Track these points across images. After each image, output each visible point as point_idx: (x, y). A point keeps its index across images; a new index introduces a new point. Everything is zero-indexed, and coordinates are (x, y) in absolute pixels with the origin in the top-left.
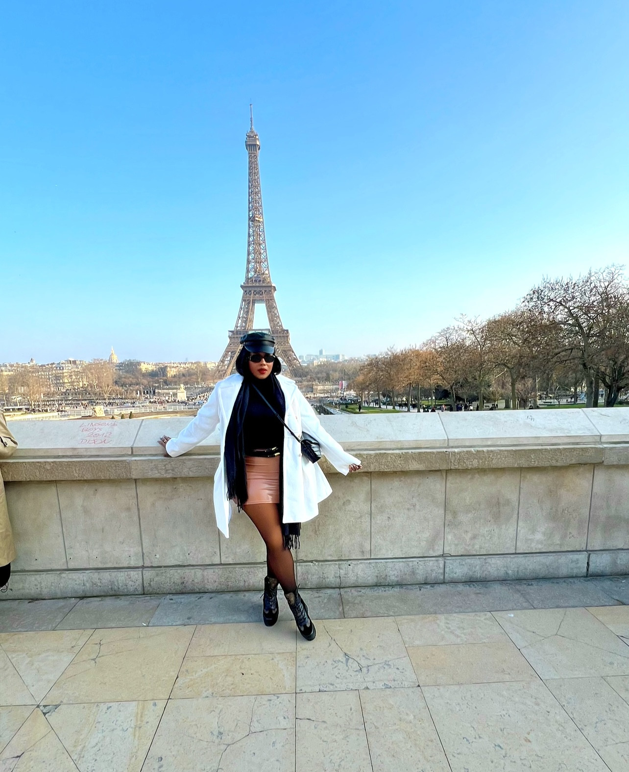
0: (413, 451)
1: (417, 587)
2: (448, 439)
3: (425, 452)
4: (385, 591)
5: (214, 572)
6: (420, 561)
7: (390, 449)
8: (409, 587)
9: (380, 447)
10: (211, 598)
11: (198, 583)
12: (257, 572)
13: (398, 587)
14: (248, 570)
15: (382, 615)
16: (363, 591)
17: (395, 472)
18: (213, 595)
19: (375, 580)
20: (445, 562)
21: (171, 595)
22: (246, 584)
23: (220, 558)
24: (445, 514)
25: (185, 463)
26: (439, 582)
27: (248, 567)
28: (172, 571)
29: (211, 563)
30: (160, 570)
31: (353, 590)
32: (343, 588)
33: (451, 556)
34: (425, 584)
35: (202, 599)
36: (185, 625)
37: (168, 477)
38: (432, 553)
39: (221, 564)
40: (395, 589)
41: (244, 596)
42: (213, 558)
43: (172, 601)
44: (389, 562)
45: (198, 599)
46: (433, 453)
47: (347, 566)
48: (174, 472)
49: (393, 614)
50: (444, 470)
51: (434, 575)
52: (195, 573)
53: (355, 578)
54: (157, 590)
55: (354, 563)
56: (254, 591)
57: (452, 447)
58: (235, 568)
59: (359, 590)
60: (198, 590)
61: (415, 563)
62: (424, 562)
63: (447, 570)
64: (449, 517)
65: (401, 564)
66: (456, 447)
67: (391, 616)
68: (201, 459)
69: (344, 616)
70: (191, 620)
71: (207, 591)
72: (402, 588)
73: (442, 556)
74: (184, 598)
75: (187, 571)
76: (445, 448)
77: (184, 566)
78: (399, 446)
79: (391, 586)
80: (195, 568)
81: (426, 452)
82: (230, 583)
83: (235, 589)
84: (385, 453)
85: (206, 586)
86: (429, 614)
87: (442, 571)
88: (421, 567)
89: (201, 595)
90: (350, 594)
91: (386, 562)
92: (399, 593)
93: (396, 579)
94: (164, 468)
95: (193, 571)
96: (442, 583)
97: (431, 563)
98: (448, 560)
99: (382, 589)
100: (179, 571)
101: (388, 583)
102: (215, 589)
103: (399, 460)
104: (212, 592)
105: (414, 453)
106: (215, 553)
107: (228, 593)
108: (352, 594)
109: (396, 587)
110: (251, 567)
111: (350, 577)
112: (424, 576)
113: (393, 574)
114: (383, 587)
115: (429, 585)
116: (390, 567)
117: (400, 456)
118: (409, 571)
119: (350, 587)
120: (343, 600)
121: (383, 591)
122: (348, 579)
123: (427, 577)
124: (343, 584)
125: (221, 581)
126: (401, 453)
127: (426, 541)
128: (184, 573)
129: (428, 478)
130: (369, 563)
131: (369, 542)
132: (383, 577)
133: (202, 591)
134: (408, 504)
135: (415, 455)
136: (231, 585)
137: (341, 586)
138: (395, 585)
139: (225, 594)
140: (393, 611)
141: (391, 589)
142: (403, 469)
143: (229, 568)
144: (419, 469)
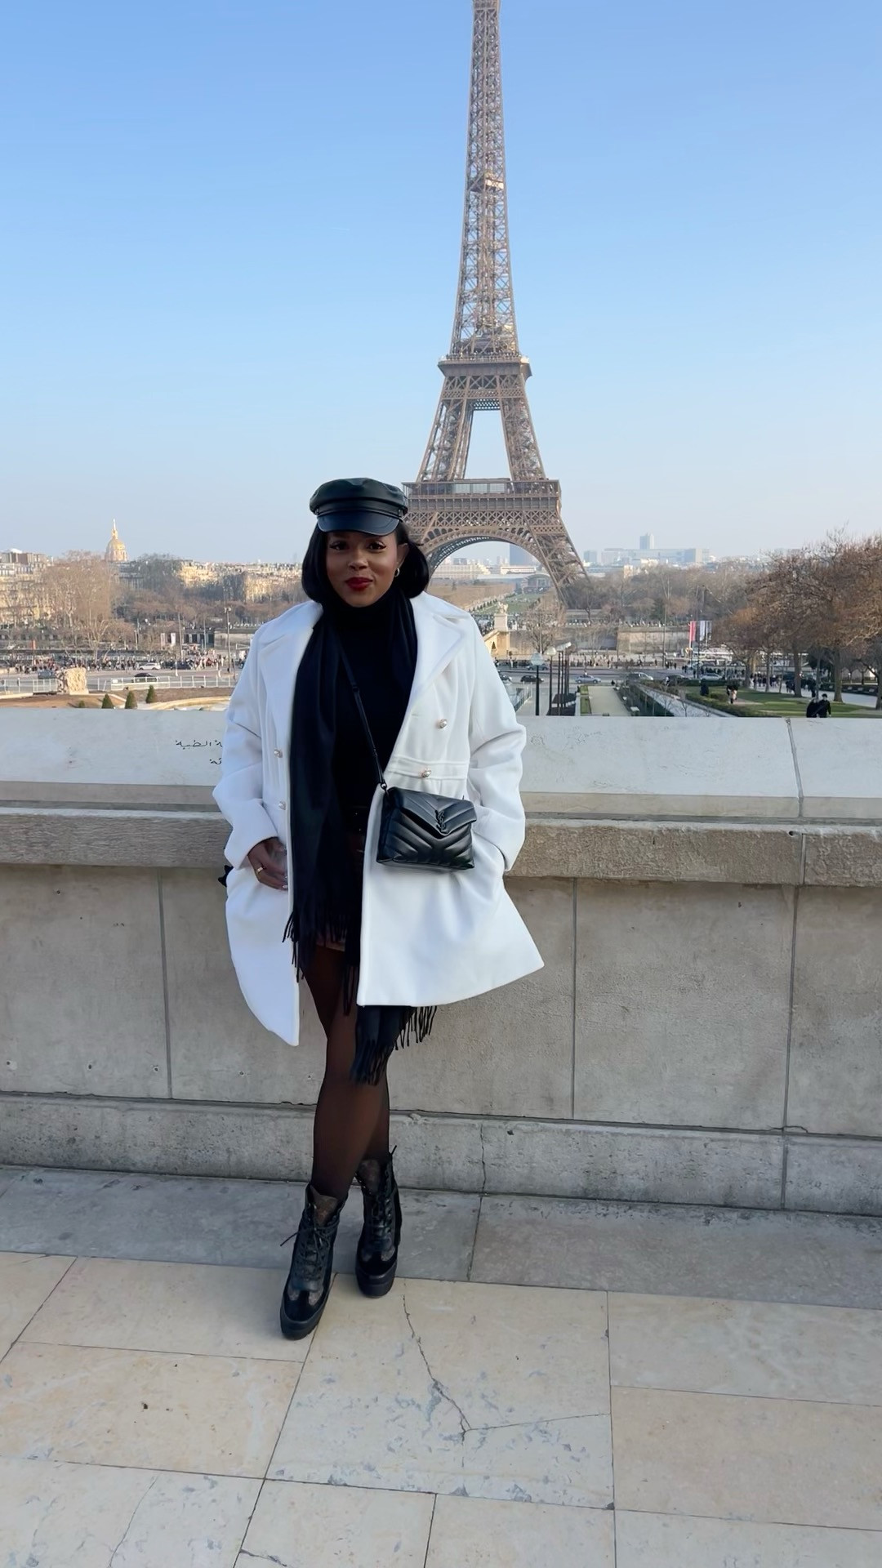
0: (694, 826)
1: (702, 1213)
2: (801, 799)
3: (726, 831)
4: (605, 1215)
5: (150, 1119)
6: (712, 1140)
7: (628, 818)
8: (680, 1211)
9: (602, 810)
10: (138, 1188)
11: (110, 1145)
12: (261, 1129)
13: (647, 1207)
15: (573, 1283)
16: (544, 1209)
17: (645, 883)
18: (145, 1179)
19: (582, 1183)
20: (786, 1152)
21: (42, 1170)
22: (233, 1158)
23: (170, 1083)
24: (791, 1013)
25: (75, 827)
26: (767, 1204)
27: (239, 1115)
28: (46, 1108)
29: (145, 1096)
30: (15, 1102)
31: (517, 1202)
32: (491, 1194)
33: (808, 1134)
34: (728, 1206)
35: (114, 1189)
36: (47, 1255)
37: (34, 861)
38: (748, 1121)
39: (171, 1100)
40: (636, 1214)
41: (224, 1191)
42: (150, 1083)
43: (38, 1186)
44: (622, 1134)
45: (106, 1186)
46: (752, 835)
47: (503, 1134)
48: (48, 851)
49: (606, 1285)
50: (790, 885)
51: (752, 1184)
52: (104, 1117)
53: (526, 1171)
54: (8, 1153)
55: (524, 1128)
56: (251, 1178)
57: (814, 821)
58: (205, 1113)
59: (534, 1205)
60: (109, 1162)
61: (698, 1145)
62: (722, 1144)
63: (792, 1173)
64: (803, 1021)
65: (658, 1144)
66: (824, 822)
67: (602, 1289)
68: (116, 819)
69: (468, 1276)
70: (67, 1241)
71: (132, 1168)
72: (657, 1211)
73: (782, 1131)
74: (70, 1180)
75: (84, 1111)
76: (792, 822)
77: (78, 1097)
78: (655, 811)
79: (628, 1202)
80: (102, 1104)
81: (731, 831)
82: (190, 1153)
83: (204, 1168)
84: (610, 828)
85: (130, 1155)
86: (710, 1296)
87: (776, 1174)
88: (715, 1159)
89: (115, 1177)
90: (506, 1214)
91: (613, 1134)
92: (642, 1225)
93: (641, 1185)
94: (23, 838)
95: (98, 1113)
96: (775, 1210)
97: (745, 1150)
98: (794, 1144)
99: (600, 1208)
100: (63, 1109)
101: (617, 1194)
102: (152, 1164)
103: (649, 848)
104: (145, 1172)
105: (696, 833)
106: (156, 1070)
107: (185, 1177)
108: (511, 1214)
109: (639, 1207)
110: (247, 1115)
111: (511, 1167)
112: (723, 1184)
113: (633, 1169)
114: (603, 1204)
115: (735, 1211)
116: (624, 1150)
117: (653, 838)
118: (681, 1166)
119: (512, 1194)
120: (480, 1228)
121: (599, 1214)
122: (507, 1170)
123: (731, 1187)
124: (491, 1184)
125: (169, 1144)
126: (656, 829)
127: (731, 1085)
128: (74, 1114)
129: (740, 906)
130: (568, 1131)
131: (567, 1073)
132: (603, 1175)
133: (118, 1167)
134: (680, 974)
135: (696, 839)
136: (194, 1157)
137: (486, 1189)
138: (638, 1201)
139: (176, 1180)
140: (608, 1275)
141: (625, 1212)
142: (663, 874)
143: (189, 1112)
144: (709, 877)
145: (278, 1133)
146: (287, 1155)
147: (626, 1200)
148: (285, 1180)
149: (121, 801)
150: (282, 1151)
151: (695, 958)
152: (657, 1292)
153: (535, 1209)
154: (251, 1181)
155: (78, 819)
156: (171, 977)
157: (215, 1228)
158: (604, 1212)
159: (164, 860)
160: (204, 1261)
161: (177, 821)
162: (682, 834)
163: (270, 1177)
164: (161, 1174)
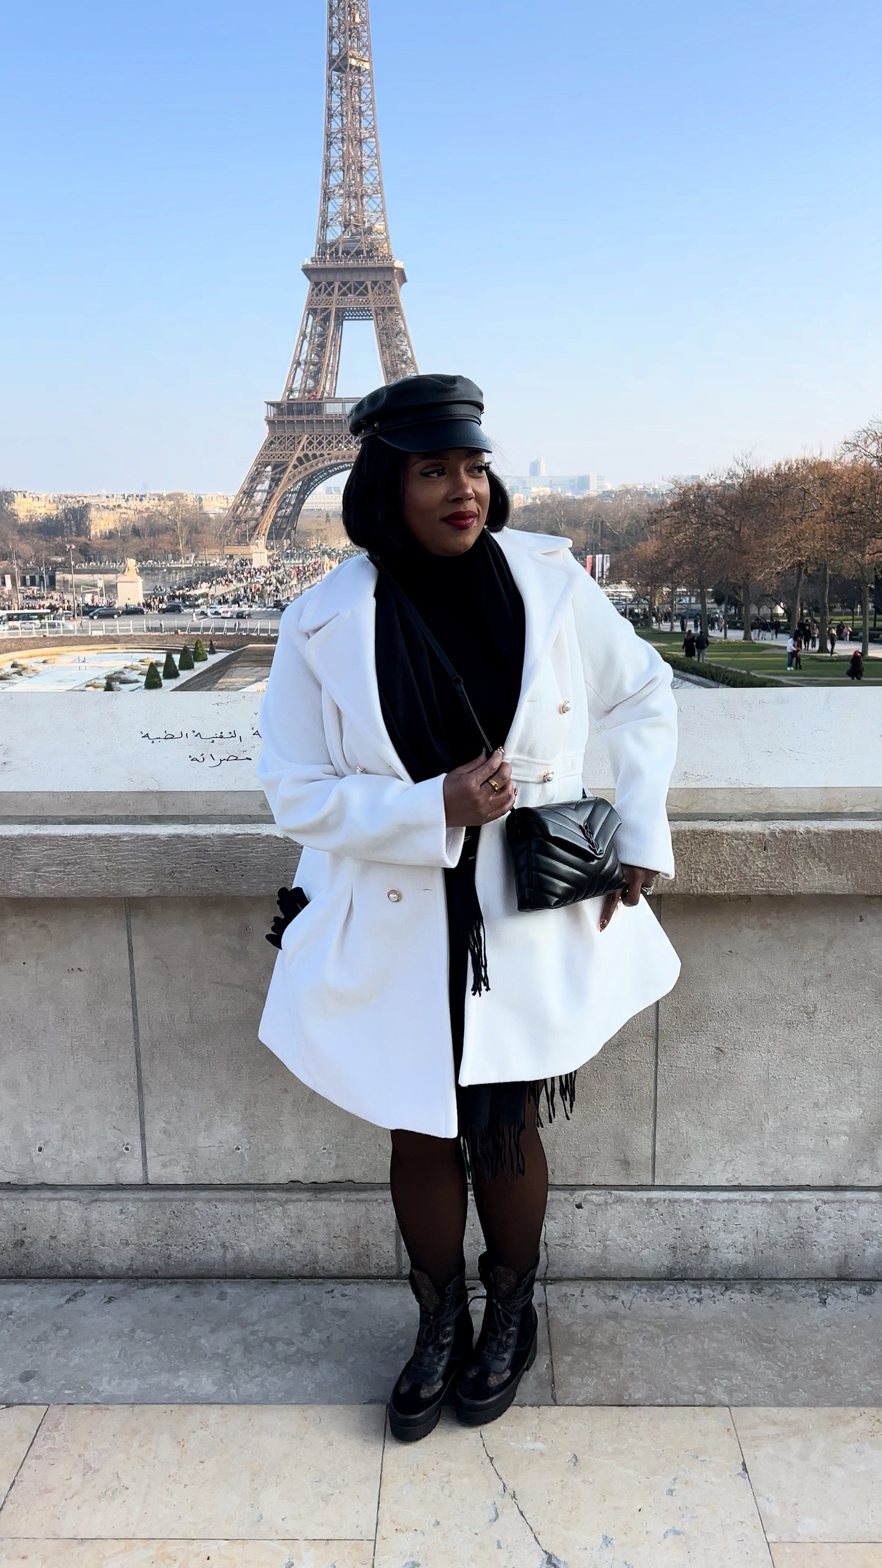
0: (814, 826)
1: (815, 1290)
3: (854, 831)
4: (699, 1301)
5: (121, 1212)
6: (825, 1203)
7: (729, 818)
8: (787, 1288)
9: (695, 810)
10: (110, 1300)
11: (70, 1246)
12: (265, 1216)
13: (746, 1286)
14: (237, 1208)
15: (685, 1398)
16: (623, 1297)
17: (748, 898)
18: (118, 1287)
19: (667, 1261)
22: (230, 1255)
23: (145, 1164)
25: (18, 849)
27: (236, 1201)
29: (112, 1182)
31: (590, 1289)
32: (555, 1280)
34: (844, 1278)
35: (82, 1304)
36: (9, 1406)
38: (866, 1176)
39: (147, 1186)
40: (737, 1297)
41: (222, 1296)
42: (118, 1165)
44: (716, 1201)
45: (69, 1300)
47: (569, 1208)
49: (725, 1399)
51: (872, 1251)
52: (59, 1210)
53: (598, 1251)
55: (594, 1198)
56: (253, 1277)
58: (192, 1201)
59: (610, 1292)
60: (69, 1267)
61: (808, 1209)
62: (836, 1206)
65: (759, 1210)
67: (720, 1404)
68: (73, 838)
69: (553, 1397)
70: (31, 1383)
71: (99, 1273)
72: (760, 1291)
74: (20, 1295)
75: (36, 1206)
77: (26, 1188)
78: (763, 807)
79: (724, 1280)
80: (59, 1195)
81: (861, 832)
82: (174, 1251)
83: (192, 1269)
84: (711, 832)
85: (98, 1257)
86: (853, 1404)
88: (828, 1224)
89: (78, 1287)
90: (580, 1305)
91: (705, 1201)
92: (746, 1311)
93: (740, 1260)
95: (53, 1207)
97: (864, 1210)
99: (691, 1291)
100: (6, 1205)
101: (710, 1272)
102: (125, 1267)
103: (759, 856)
104: (115, 1278)
105: (817, 834)
106: (127, 1149)
107: (169, 1281)
108: (585, 1306)
109: (737, 1287)
110: (246, 1201)
111: (580, 1247)
112: (837, 1253)
113: (729, 1242)
114: (693, 1286)
115: (851, 1286)
116: (719, 1220)
117: (762, 843)
118: (786, 1235)
119: (582, 1279)
120: (553, 1330)
121: (692, 1299)
122: (574, 1251)
123: (846, 1256)
124: (556, 1269)
125: (145, 1241)
126: (767, 832)
127: (846, 1135)
128: (22, 1211)
129: (861, 920)
130: (649, 1200)
131: (647, 1129)
132: (693, 1251)
133: (83, 1273)
134: (787, 1005)
135: (818, 842)
136: (179, 1255)
137: (549, 1275)
138: (734, 1279)
139: (158, 1286)
140: (724, 1382)
141: (722, 1294)
142: (776, 887)
143: (171, 1200)
144: (832, 889)
145: (286, 1221)
146: (299, 1247)
147: (721, 1279)
148: (296, 1278)
149: (76, 813)
150: (293, 1243)
151: (805, 985)
152: (790, 1404)
153: (614, 1297)
154: (252, 1281)
155: (21, 838)
156: (144, 1034)
157: (220, 1351)
158: (697, 1296)
159: (137, 887)
160: (212, 1400)
161: (154, 838)
162: (800, 837)
163: (276, 1275)
164: (137, 1278)
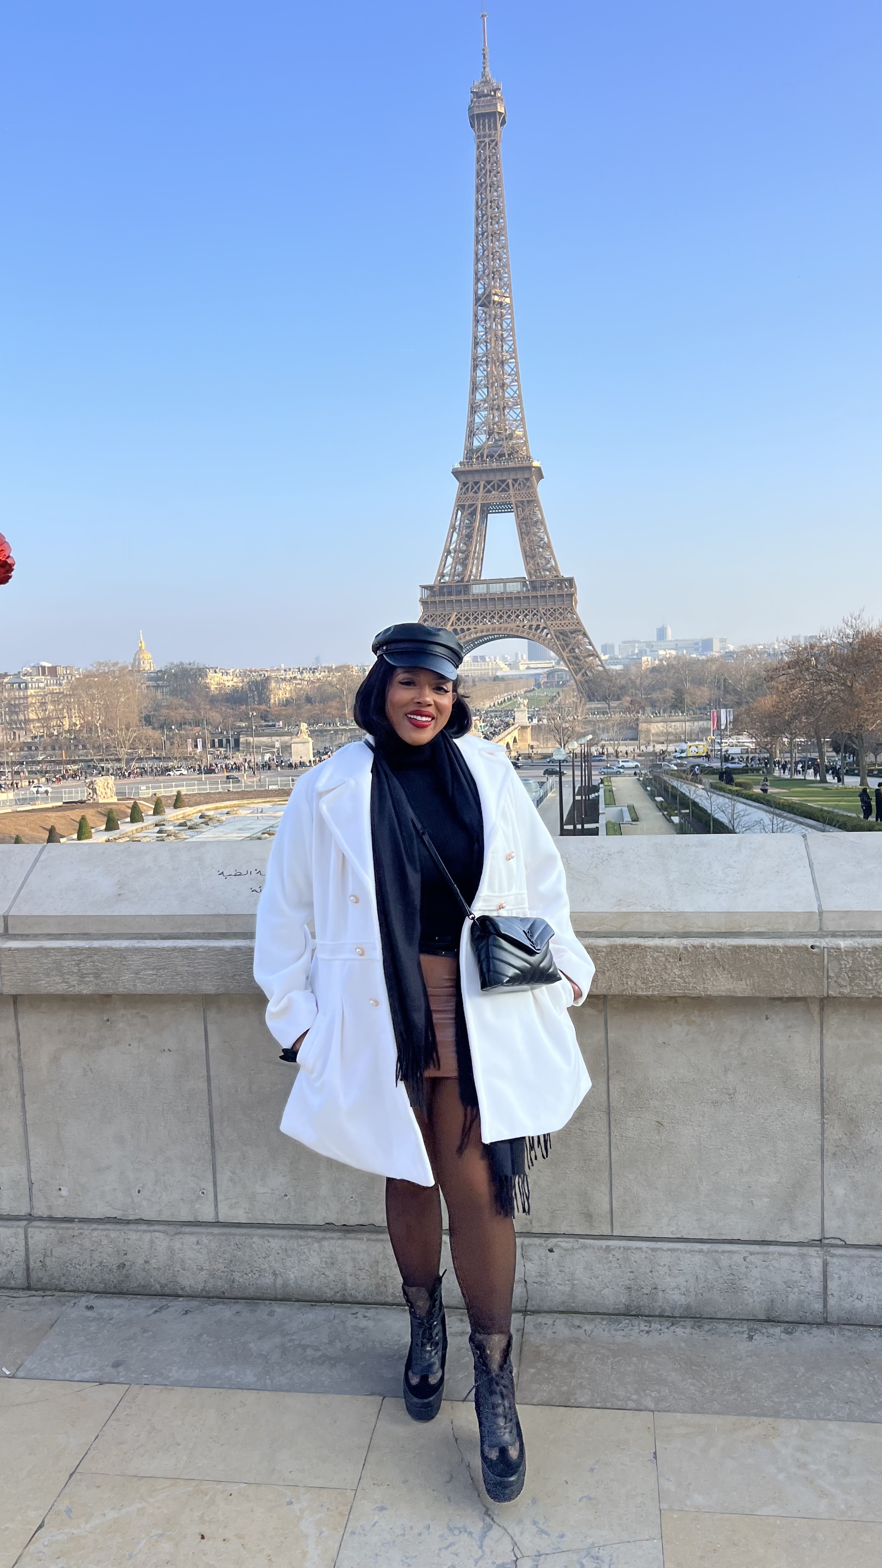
0: (718, 942)
1: (745, 1329)
2: (821, 913)
3: (750, 947)
4: (648, 1332)
5: (198, 1243)
6: (751, 1254)
7: (653, 935)
8: (722, 1326)
9: (626, 929)
10: (187, 1312)
11: (159, 1269)
12: (306, 1250)
13: (689, 1323)
14: (283, 1243)
15: (619, 1404)
16: (588, 1327)
17: (673, 999)
18: (195, 1303)
19: (624, 1299)
20: (825, 1264)
21: (92, 1296)
22: (279, 1281)
23: (216, 1206)
24: (823, 1124)
25: (125, 958)
26: (810, 1318)
27: (284, 1237)
28: (97, 1233)
29: (192, 1219)
30: (67, 1228)
31: (561, 1320)
32: (534, 1312)
33: (846, 1246)
34: (771, 1320)
35: (164, 1315)
36: (101, 1384)
37: (85, 992)
38: (786, 1233)
39: (217, 1224)
40: (679, 1331)
41: (271, 1314)
42: (197, 1206)
43: (89, 1313)
44: (661, 1249)
45: (155, 1312)
46: (775, 949)
47: (543, 1252)
48: (98, 981)
49: (652, 1406)
50: (814, 997)
51: (793, 1297)
52: (152, 1242)
53: (568, 1289)
54: (59, 1280)
55: (563, 1245)
56: (298, 1301)
57: (834, 935)
58: (251, 1236)
59: (577, 1323)
60: (158, 1286)
61: (738, 1258)
62: (762, 1257)
63: (832, 1285)
64: (835, 1132)
65: (698, 1259)
66: (844, 935)
67: (647, 1409)
68: (163, 949)
70: (121, 1369)
71: (180, 1292)
72: (699, 1327)
73: (820, 1243)
74: (121, 1306)
75: (133, 1236)
76: (813, 936)
77: (128, 1222)
78: (680, 929)
79: (671, 1317)
80: (151, 1228)
81: (755, 947)
82: (237, 1276)
83: (251, 1291)
84: (637, 946)
85: (178, 1279)
86: (756, 1415)
87: (817, 1287)
88: (755, 1273)
89: (164, 1302)
90: (549, 1332)
91: (653, 1250)
92: (685, 1341)
93: (683, 1300)
94: (75, 970)
95: (147, 1237)
96: (819, 1325)
97: (785, 1262)
98: (833, 1256)
99: (643, 1324)
100: (113, 1235)
101: (660, 1310)
102: (200, 1288)
103: (676, 965)
104: (192, 1297)
105: (720, 948)
106: (203, 1193)
107: (233, 1301)
108: (554, 1333)
109: (682, 1323)
110: (291, 1237)
111: (553, 1285)
112: (764, 1298)
113: (673, 1285)
114: (646, 1321)
115: (776, 1327)
116: (665, 1265)
117: (678, 955)
118: (721, 1280)
119: (556, 1312)
120: (525, 1348)
121: (642, 1331)
122: (548, 1288)
123: (772, 1301)
124: (533, 1302)
125: (215, 1267)
126: (681, 946)
127: (767, 1197)
128: (124, 1239)
129: (767, 1018)
130: (608, 1247)
131: (605, 1189)
132: (645, 1291)
133: (168, 1292)
134: (712, 1088)
135: (721, 955)
136: (241, 1280)
137: (529, 1308)
138: (680, 1317)
139: (224, 1303)
140: (653, 1394)
141: (668, 1328)
142: (690, 990)
143: (235, 1235)
144: (735, 992)
145: (322, 1255)
146: (332, 1277)
147: (669, 1317)
148: (331, 1302)
149: (167, 931)
150: (327, 1273)
151: (726, 1071)
152: (702, 1411)
153: (579, 1327)
154: (296, 1303)
155: (127, 949)
156: (216, 1101)
157: (263, 1353)
158: (647, 1329)
159: (208, 987)
160: (252, 1387)
161: (221, 949)
162: (707, 951)
163: (315, 1299)
164: (209, 1298)
